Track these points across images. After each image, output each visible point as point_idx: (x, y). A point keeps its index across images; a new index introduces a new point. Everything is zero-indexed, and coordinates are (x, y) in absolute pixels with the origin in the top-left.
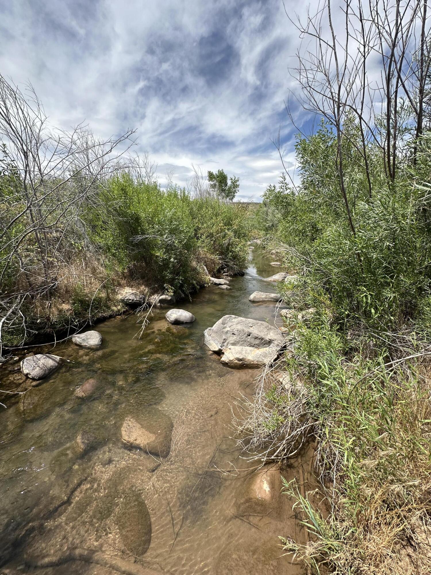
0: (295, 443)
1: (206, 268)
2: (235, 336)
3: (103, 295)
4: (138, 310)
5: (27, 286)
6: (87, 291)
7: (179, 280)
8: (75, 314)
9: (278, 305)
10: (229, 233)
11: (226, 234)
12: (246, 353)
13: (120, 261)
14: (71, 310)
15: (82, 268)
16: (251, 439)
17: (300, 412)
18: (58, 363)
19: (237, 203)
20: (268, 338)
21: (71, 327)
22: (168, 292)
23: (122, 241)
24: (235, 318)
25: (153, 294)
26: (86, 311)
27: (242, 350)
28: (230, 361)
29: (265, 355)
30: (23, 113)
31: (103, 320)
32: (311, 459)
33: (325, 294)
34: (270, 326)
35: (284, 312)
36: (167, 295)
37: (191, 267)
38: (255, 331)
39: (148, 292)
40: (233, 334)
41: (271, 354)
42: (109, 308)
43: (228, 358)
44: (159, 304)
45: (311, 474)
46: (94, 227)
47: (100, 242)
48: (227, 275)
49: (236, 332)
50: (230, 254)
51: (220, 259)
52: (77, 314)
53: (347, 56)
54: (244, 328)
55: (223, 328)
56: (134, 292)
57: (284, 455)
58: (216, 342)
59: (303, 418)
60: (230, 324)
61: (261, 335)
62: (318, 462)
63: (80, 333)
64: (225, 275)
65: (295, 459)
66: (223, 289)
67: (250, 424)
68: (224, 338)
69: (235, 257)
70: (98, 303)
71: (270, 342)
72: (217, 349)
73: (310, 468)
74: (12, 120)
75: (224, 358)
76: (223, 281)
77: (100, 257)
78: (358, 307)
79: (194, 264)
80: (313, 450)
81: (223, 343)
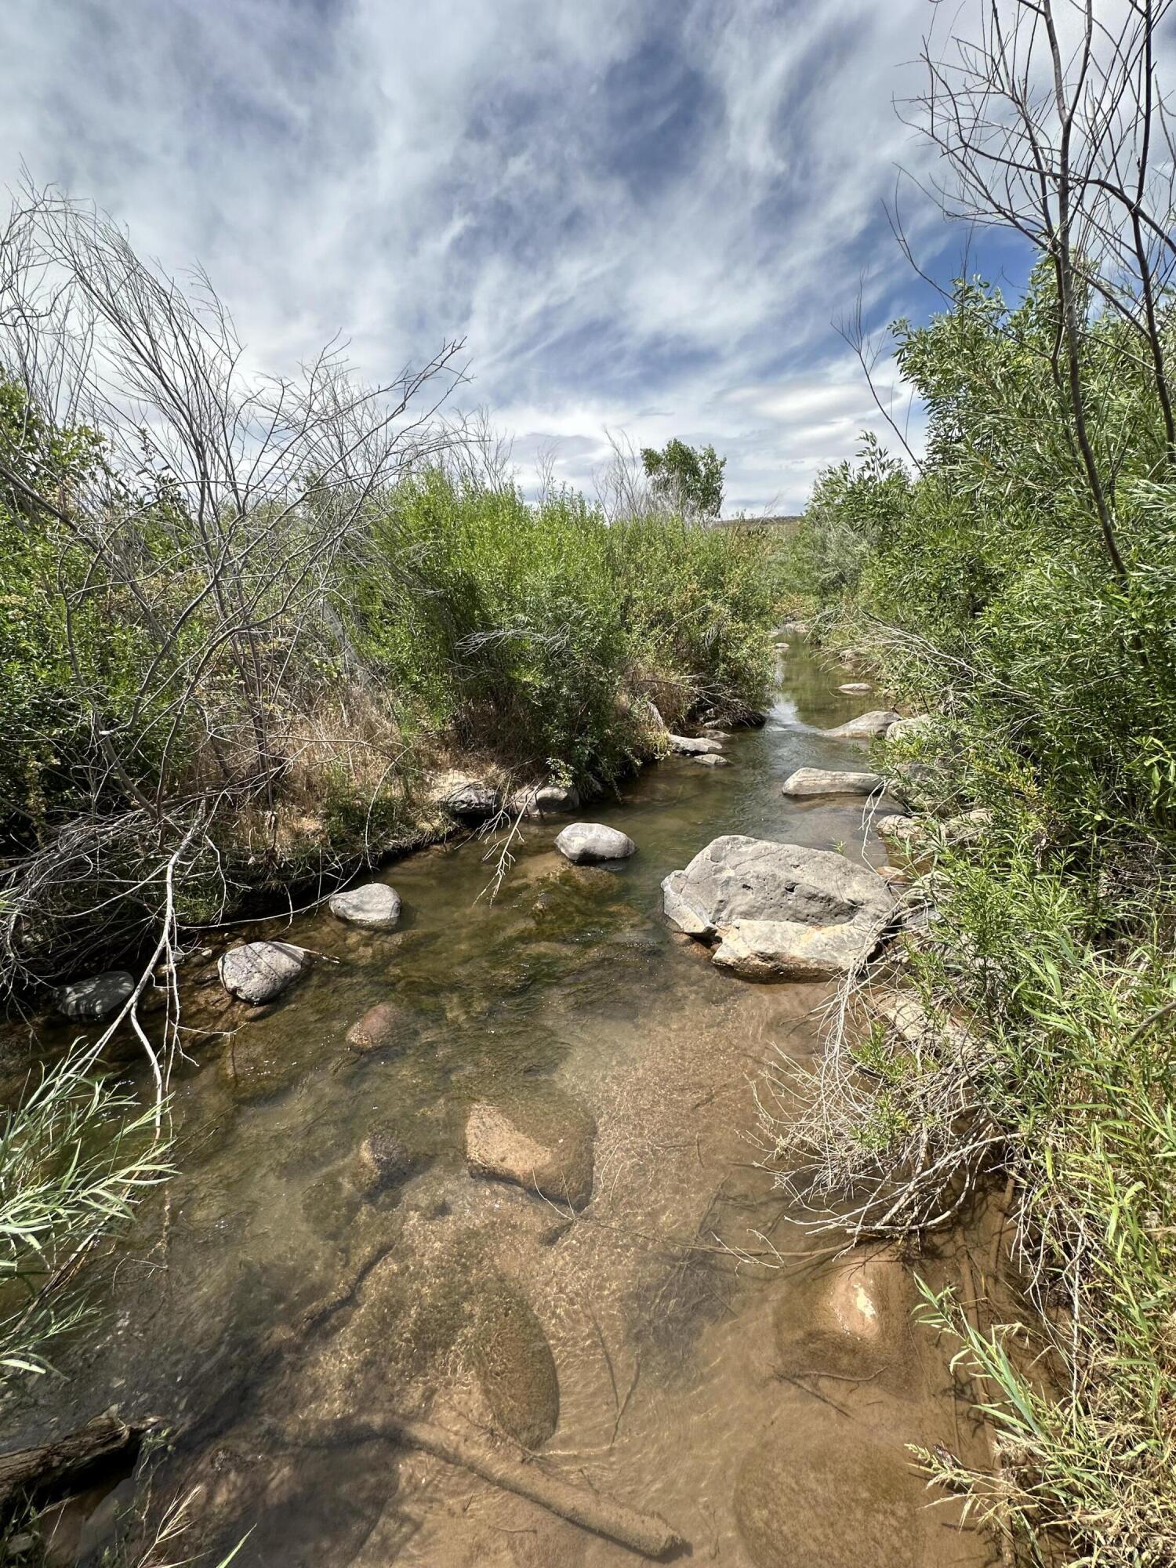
0: (944, 1191)
1: (656, 710)
2: (749, 892)
3: (396, 792)
4: (485, 826)
5: (217, 778)
6: (355, 784)
7: (584, 745)
8: (333, 843)
9: (870, 803)
10: (717, 607)
11: (708, 611)
12: (783, 939)
13: (434, 704)
14: (322, 832)
15: (341, 725)
16: (817, 1171)
17: (959, 1105)
18: (302, 964)
19: (733, 523)
20: (846, 896)
21: (324, 876)
22: (558, 777)
23: (434, 649)
24: (748, 843)
25: (517, 785)
26: (358, 834)
27: (773, 932)
28: (740, 959)
29: (840, 946)
30: (188, 345)
31: (402, 855)
32: (996, 1238)
33: (1021, 766)
34: (850, 865)
35: (889, 822)
36: (557, 786)
37: (616, 708)
38: (808, 878)
39: (506, 780)
40: (745, 886)
41: (856, 943)
42: (411, 824)
43: (733, 952)
44: (537, 812)
45: (996, 1280)
46: (364, 618)
47: (380, 658)
48: (716, 728)
49: (752, 882)
50: (723, 666)
51: (694, 683)
52: (338, 843)
53: (1090, 26)
54: (777, 871)
55: (717, 871)
56: (471, 780)
57: (913, 1223)
58: (699, 910)
59: (966, 1124)
60: (735, 860)
61: (828, 888)
62: (1021, 1247)
63: (347, 889)
64: (710, 728)
65: (946, 1237)
66: (707, 766)
67: (808, 1131)
68: (720, 898)
69: (737, 676)
70: (385, 815)
71: (851, 909)
72: (700, 929)
73: (993, 1265)
74: (165, 367)
75: (722, 954)
76: (706, 745)
77: (382, 695)
78: (1131, 801)
79: (624, 699)
80: (1001, 1215)
81: (718, 911)
